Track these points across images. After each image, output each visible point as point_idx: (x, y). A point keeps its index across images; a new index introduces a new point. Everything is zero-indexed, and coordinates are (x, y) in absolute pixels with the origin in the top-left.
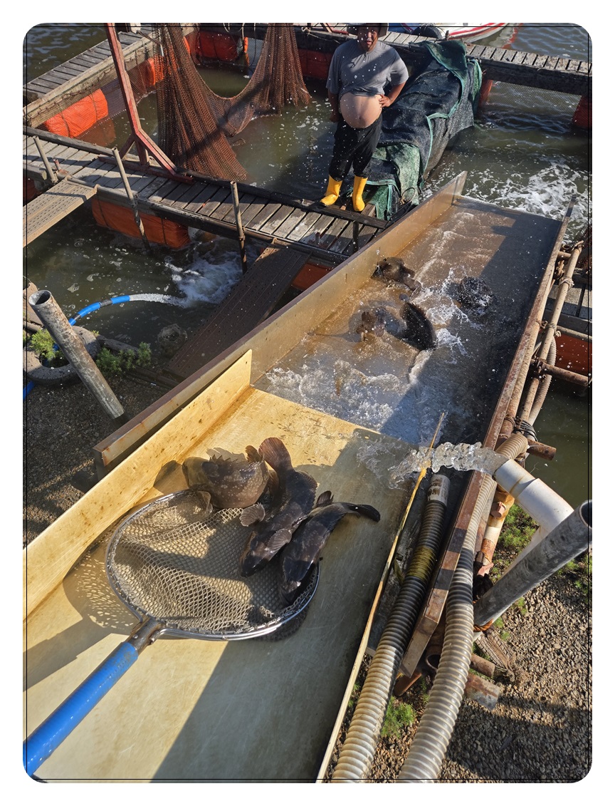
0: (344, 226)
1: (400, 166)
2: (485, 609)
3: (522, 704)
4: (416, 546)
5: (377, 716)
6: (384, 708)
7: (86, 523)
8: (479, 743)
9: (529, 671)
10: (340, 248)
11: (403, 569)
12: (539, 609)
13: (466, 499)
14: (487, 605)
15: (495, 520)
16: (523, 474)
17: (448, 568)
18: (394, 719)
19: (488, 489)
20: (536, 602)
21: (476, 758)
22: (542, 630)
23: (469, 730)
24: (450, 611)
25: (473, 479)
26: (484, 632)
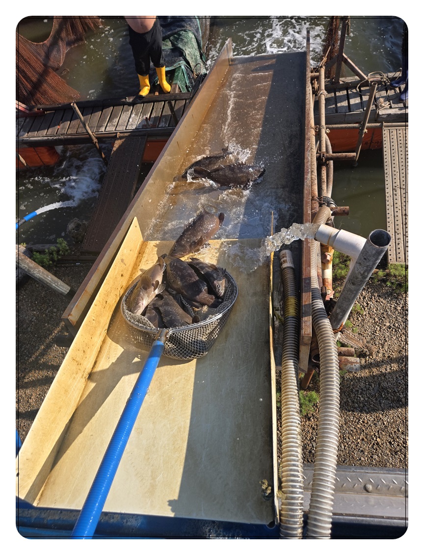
0: (162, 106)
1: (184, 49)
2: (336, 318)
3: (378, 364)
4: (284, 299)
5: (295, 400)
6: (298, 395)
7: (78, 364)
8: (361, 396)
9: (376, 345)
10: (166, 123)
11: (281, 315)
12: (370, 307)
13: (304, 259)
14: (336, 315)
15: (326, 265)
16: (332, 231)
17: (307, 303)
18: (307, 403)
19: (315, 247)
20: (367, 304)
21: (361, 405)
22: (376, 318)
23: (352, 391)
24: (316, 328)
25: (304, 245)
26: (340, 331)
